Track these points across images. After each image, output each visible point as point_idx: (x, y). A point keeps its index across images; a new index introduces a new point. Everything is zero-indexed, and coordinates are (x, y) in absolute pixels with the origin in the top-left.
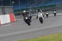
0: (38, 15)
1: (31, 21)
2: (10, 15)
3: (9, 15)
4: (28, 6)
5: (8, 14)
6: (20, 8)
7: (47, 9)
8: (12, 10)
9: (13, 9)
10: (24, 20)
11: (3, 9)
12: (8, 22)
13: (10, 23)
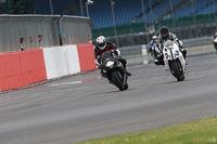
0: (164, 52)
1: (129, 75)
2: (81, 45)
3: (75, 47)
4: (142, 15)
5: (73, 43)
6: (114, 23)
7: (208, 25)
8: (86, 30)
9: (91, 26)
10: (102, 72)
11: (54, 24)
12: (72, 72)
13: (78, 74)
